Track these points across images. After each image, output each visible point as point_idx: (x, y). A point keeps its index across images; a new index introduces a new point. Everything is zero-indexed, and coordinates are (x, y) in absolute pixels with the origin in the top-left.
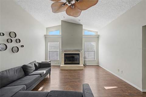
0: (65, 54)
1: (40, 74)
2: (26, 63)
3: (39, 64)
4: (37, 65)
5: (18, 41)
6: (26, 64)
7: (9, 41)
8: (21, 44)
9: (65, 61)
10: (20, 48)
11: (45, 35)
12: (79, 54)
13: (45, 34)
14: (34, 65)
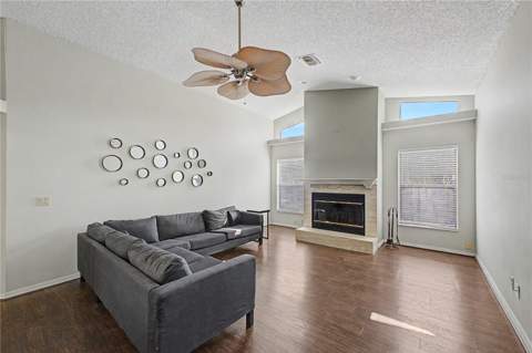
0: (315, 195)
1: (226, 233)
2: (212, 208)
3: (241, 214)
4: (234, 215)
5: (202, 164)
6: (208, 209)
7: (188, 165)
8: (207, 169)
9: (315, 216)
10: (206, 178)
11: (268, 142)
12: (363, 196)
13: (271, 138)
14: (225, 214)
